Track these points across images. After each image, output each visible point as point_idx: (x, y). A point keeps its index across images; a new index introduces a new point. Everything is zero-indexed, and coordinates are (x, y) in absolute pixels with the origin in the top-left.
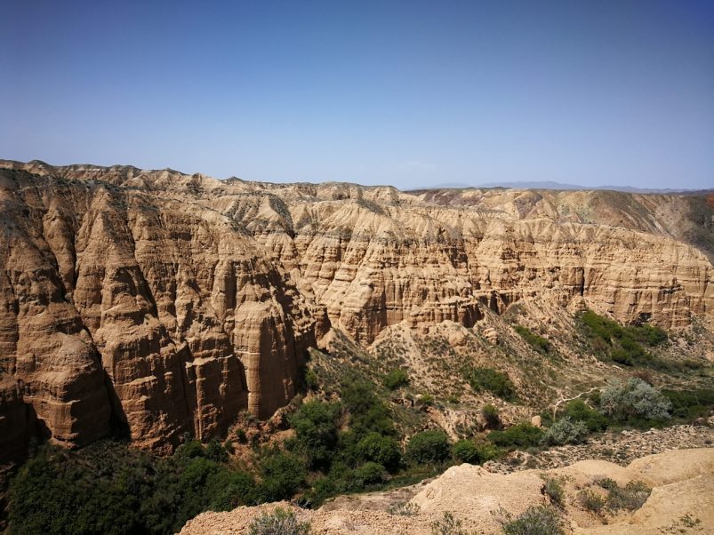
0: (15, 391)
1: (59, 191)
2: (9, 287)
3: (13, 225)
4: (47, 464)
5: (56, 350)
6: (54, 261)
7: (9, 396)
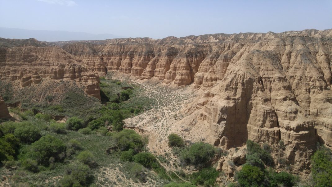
2: (307, 82)
5: (327, 109)
6: (322, 73)
7: (310, 124)
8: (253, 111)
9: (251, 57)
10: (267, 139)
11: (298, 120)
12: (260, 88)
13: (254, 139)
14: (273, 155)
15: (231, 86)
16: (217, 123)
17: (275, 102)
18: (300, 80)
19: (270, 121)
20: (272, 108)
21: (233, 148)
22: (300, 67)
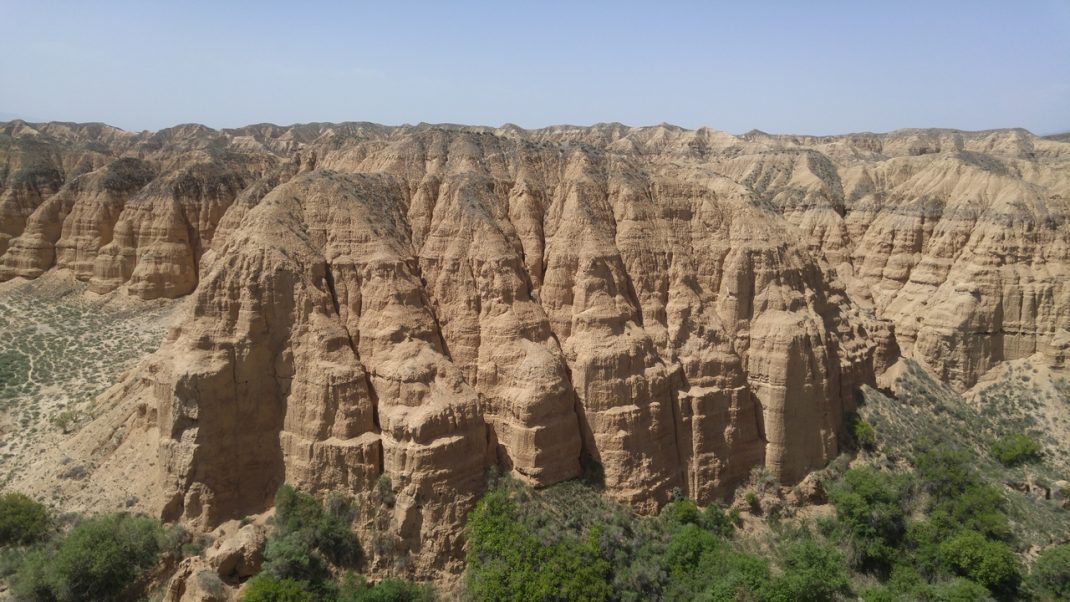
0: (475, 407)
1: (528, 158)
2: (471, 279)
3: (476, 203)
4: (507, 501)
5: (520, 360)
6: (520, 249)
7: (468, 412)
8: (295, 385)
9: (300, 194)
10: (339, 477)
11: (431, 403)
12: (318, 301)
13: (300, 480)
14: (359, 528)
15: (216, 299)
16: (173, 437)
17: (369, 347)
18: (453, 271)
19: (348, 414)
20: (356, 369)
21: (232, 521)
22: (457, 231)
